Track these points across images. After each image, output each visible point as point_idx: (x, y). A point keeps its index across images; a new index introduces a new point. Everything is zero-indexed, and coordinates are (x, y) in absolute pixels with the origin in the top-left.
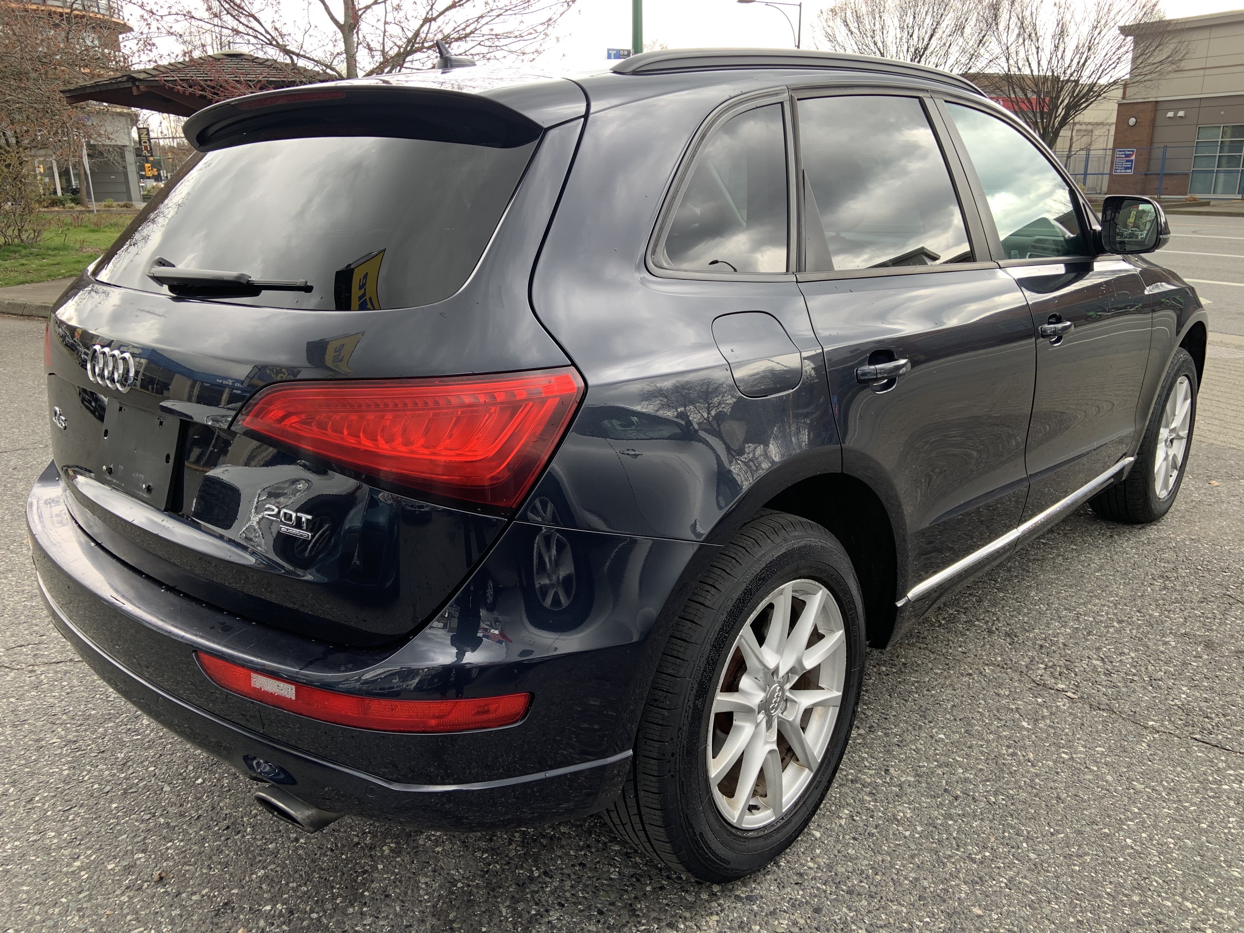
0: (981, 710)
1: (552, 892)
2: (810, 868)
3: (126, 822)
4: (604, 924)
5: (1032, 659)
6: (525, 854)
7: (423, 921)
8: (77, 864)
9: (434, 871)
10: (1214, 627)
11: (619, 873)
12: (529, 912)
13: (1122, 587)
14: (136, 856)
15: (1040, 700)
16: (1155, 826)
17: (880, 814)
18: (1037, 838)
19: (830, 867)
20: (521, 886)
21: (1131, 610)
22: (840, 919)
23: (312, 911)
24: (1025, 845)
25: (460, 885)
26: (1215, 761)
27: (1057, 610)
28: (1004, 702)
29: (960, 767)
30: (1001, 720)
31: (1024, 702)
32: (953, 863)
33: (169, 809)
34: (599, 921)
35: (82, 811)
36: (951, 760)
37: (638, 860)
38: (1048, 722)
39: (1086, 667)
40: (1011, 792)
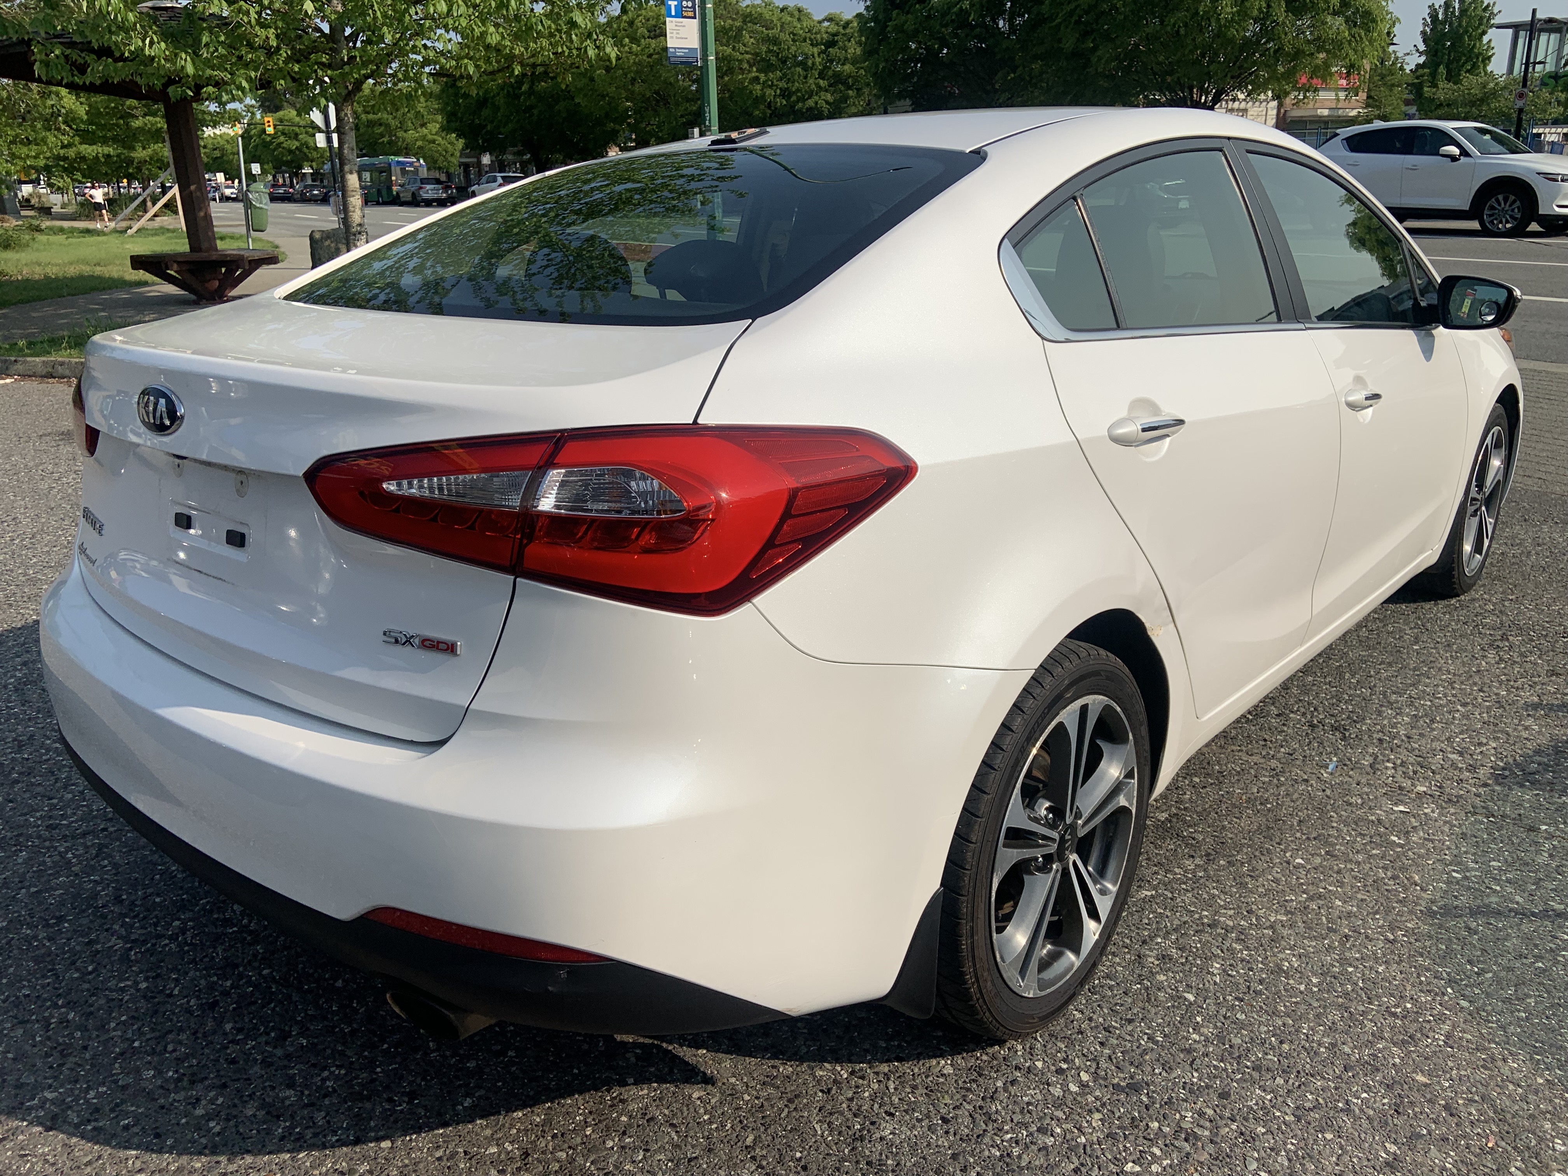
0: (1335, 825)
2: (1198, 1042)
4: (955, 1134)
5: (1375, 757)
12: (850, 1127)
14: (282, 1094)
17: (1260, 965)
18: (1462, 981)
19: (1220, 1038)
21: (1471, 690)
29: (1336, 898)
31: (1384, 811)
36: (1321, 890)
39: (1442, 762)
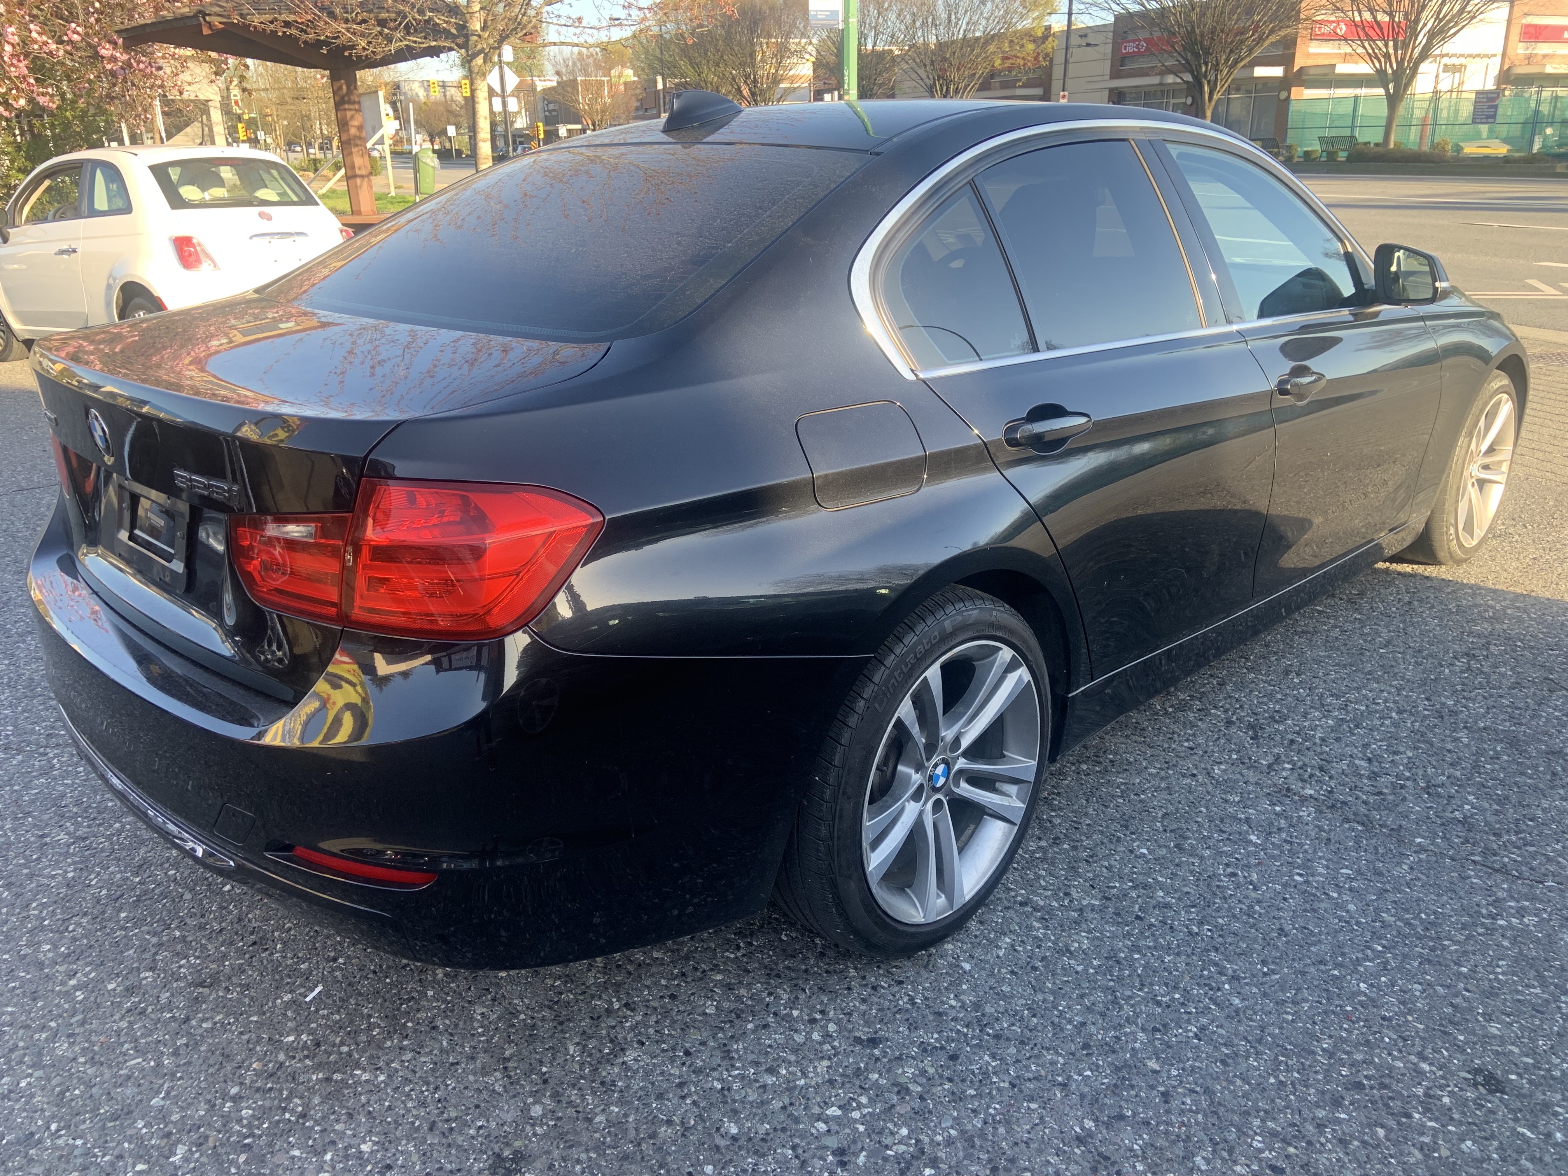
0: (1200, 820)
1: (633, 1028)
2: (953, 1007)
3: (135, 935)
4: (690, 1066)
5: (1277, 758)
6: (605, 982)
7: (473, 1058)
8: (73, 982)
9: (494, 1000)
10: (1524, 721)
11: (716, 1007)
12: (600, 1051)
13: (1411, 667)
14: (142, 975)
15: (1278, 809)
16: (1400, 968)
17: (1050, 944)
18: (1245, 978)
19: (977, 1006)
20: (596, 1019)
21: (1418, 698)
22: (981, 1068)
23: (342, 1043)
24: (1227, 986)
25: (522, 1017)
26: (1494, 889)
27: (1321, 696)
28: (1231, 810)
29: (1161, 889)
30: (1224, 832)
31: (1258, 811)
32: (1132, 1006)
33: (188, 921)
34: (684, 1064)
35: (85, 920)
36: (1150, 880)
37: (743, 992)
38: (1284, 835)
39: (1345, 768)
40: (1220, 921)
